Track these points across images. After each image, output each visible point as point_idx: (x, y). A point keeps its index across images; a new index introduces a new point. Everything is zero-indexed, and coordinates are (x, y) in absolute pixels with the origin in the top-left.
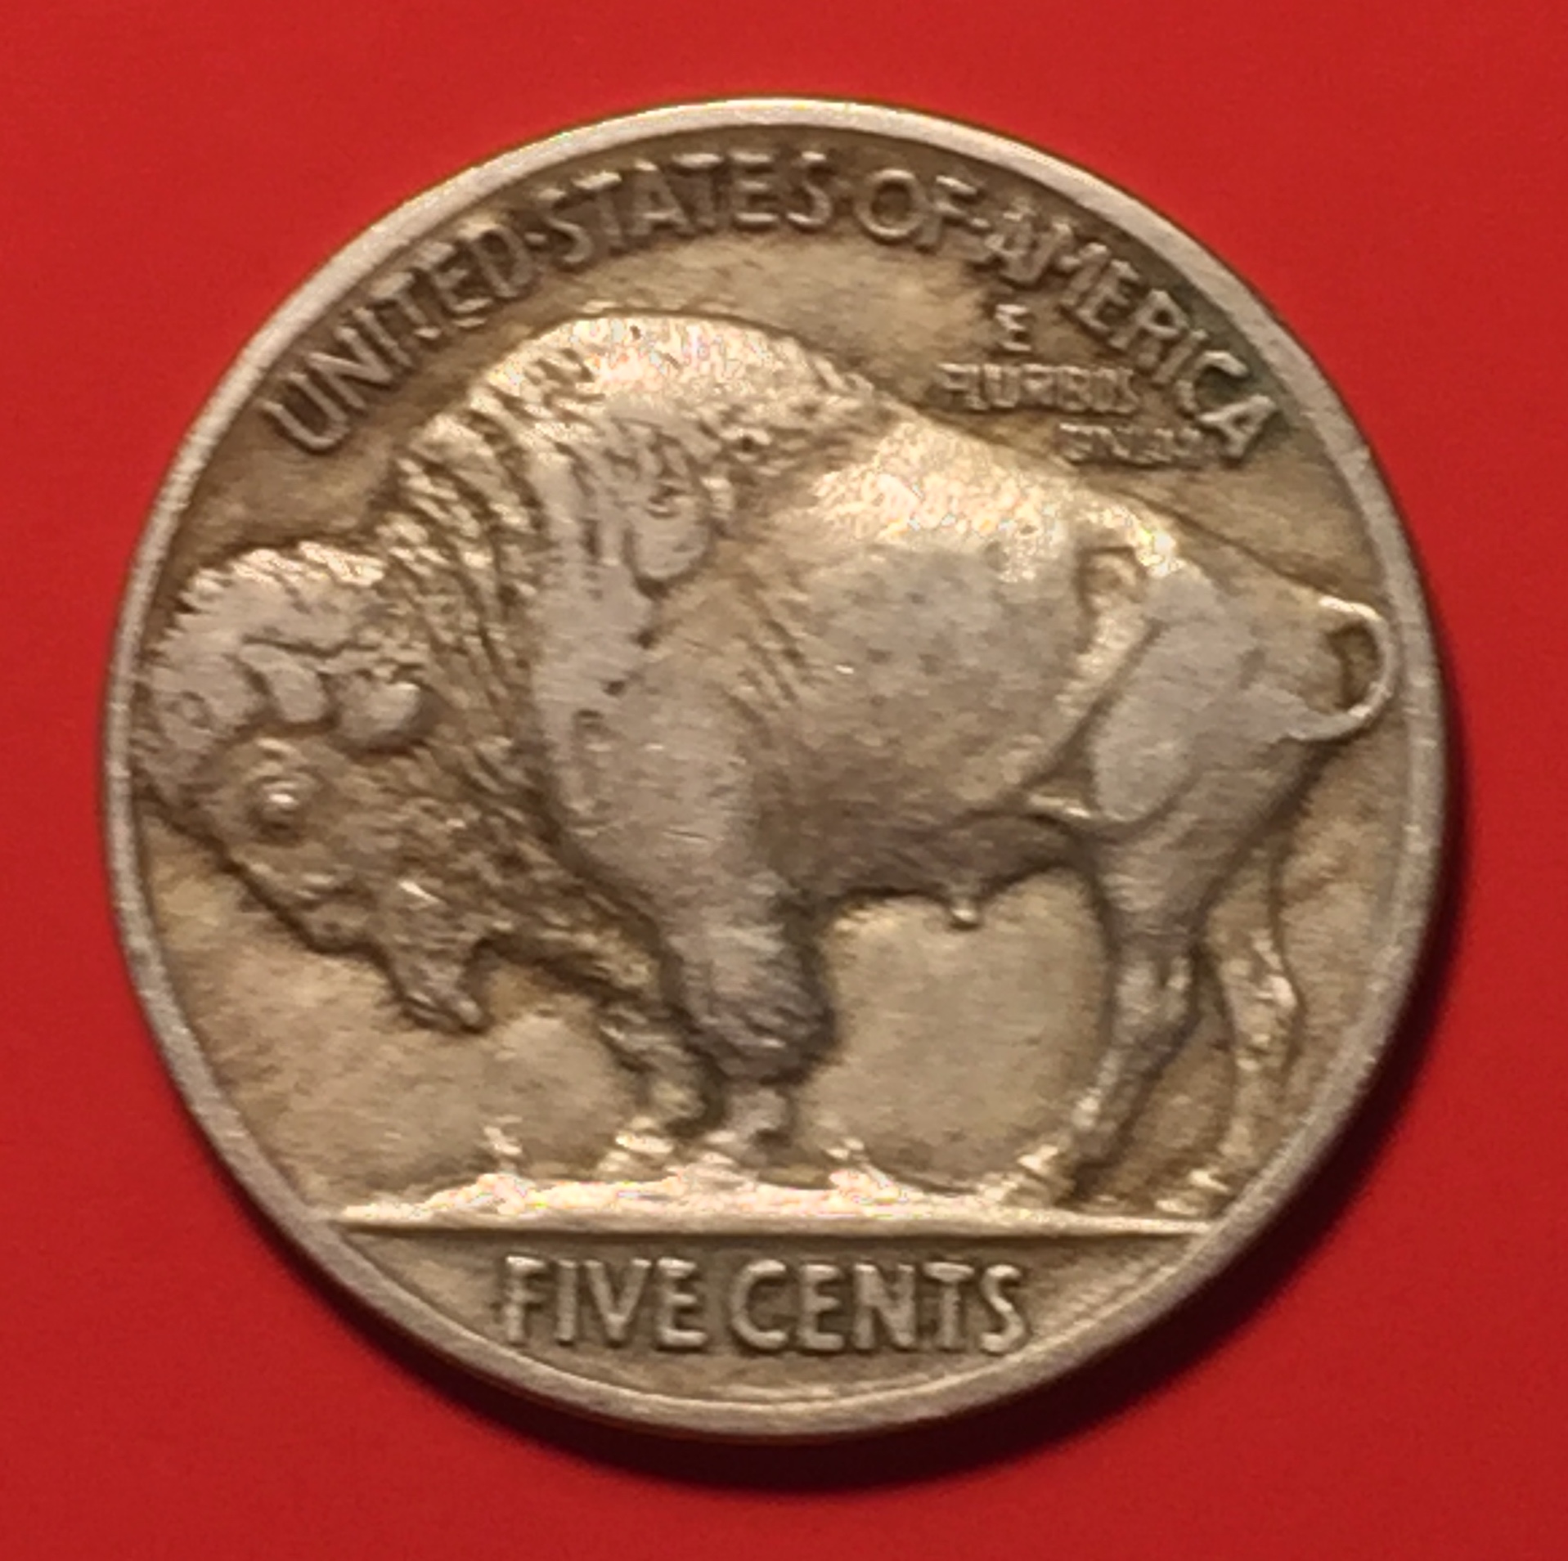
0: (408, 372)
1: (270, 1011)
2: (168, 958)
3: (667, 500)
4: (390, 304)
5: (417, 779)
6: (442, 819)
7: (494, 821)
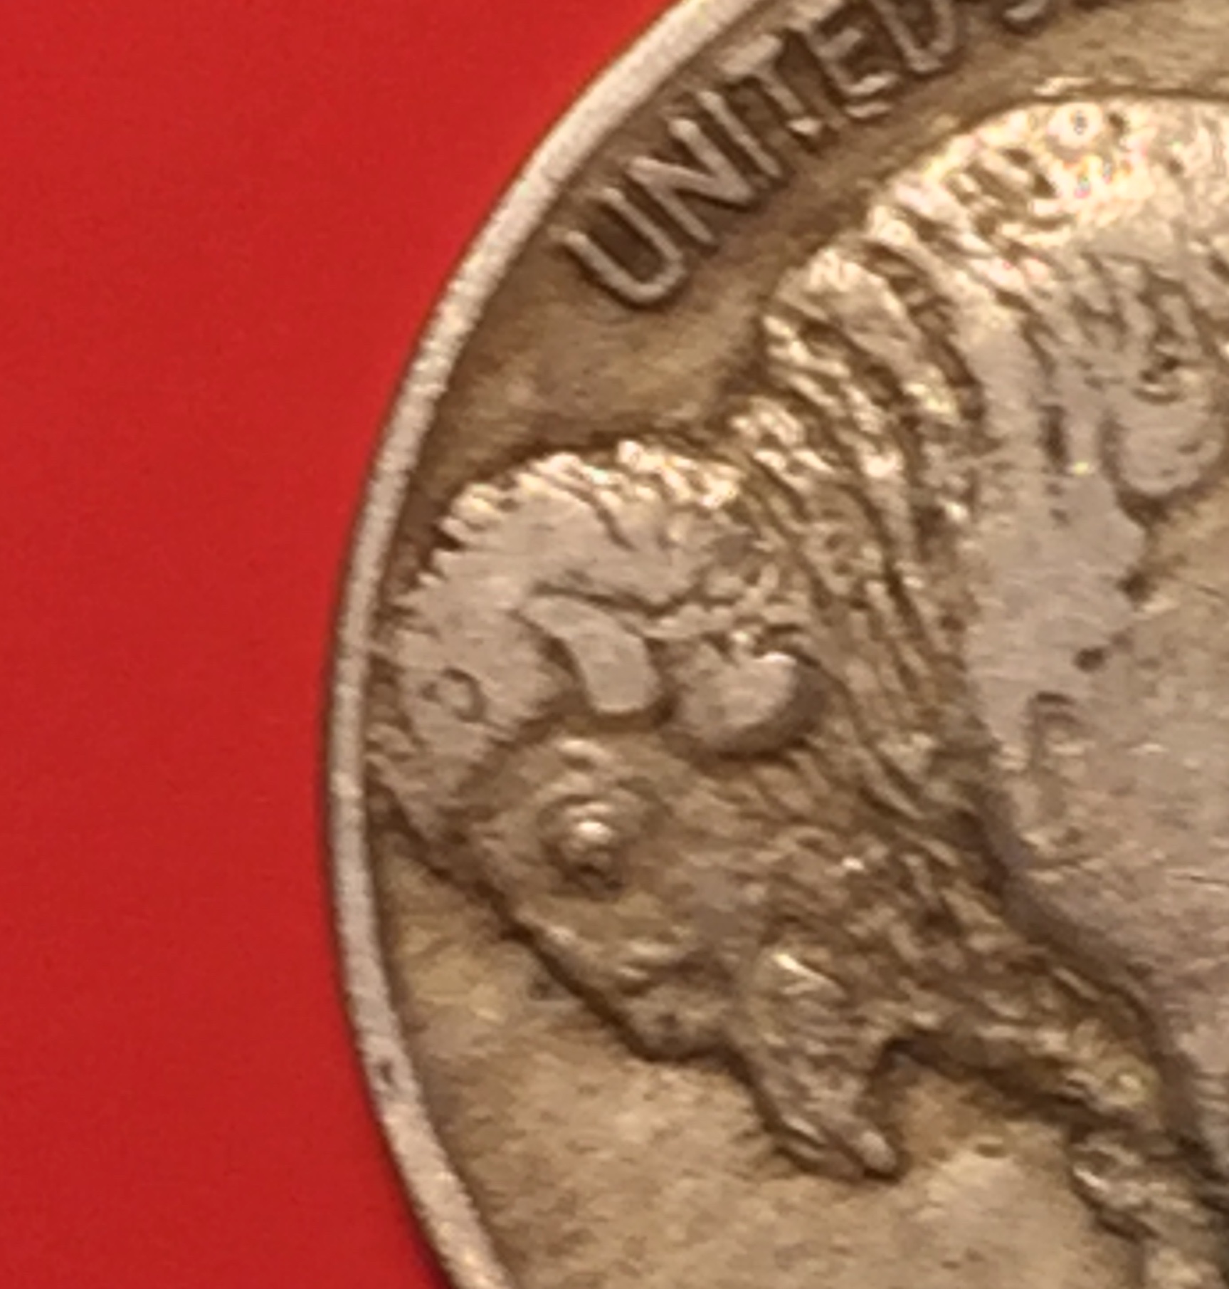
0: (778, 185)
1: (579, 1150)
2: (423, 1069)
3: (1166, 376)
4: (750, 82)
5: (797, 800)
6: (837, 859)
7: (913, 861)
